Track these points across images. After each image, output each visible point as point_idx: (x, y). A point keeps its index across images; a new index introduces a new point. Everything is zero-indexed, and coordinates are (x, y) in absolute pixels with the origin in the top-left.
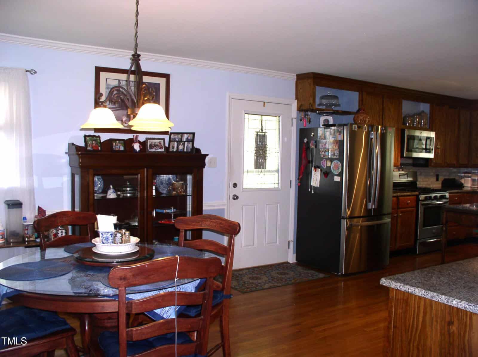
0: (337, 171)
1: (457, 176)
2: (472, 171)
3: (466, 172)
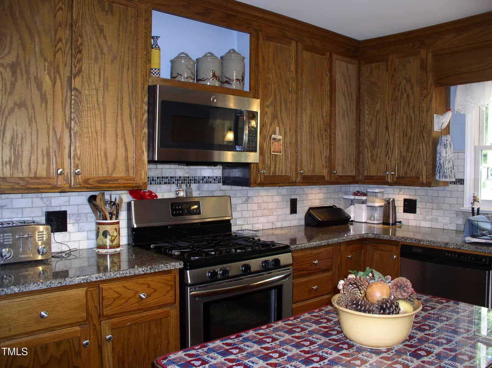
1: (342, 200)
2: (368, 191)
3: (358, 191)
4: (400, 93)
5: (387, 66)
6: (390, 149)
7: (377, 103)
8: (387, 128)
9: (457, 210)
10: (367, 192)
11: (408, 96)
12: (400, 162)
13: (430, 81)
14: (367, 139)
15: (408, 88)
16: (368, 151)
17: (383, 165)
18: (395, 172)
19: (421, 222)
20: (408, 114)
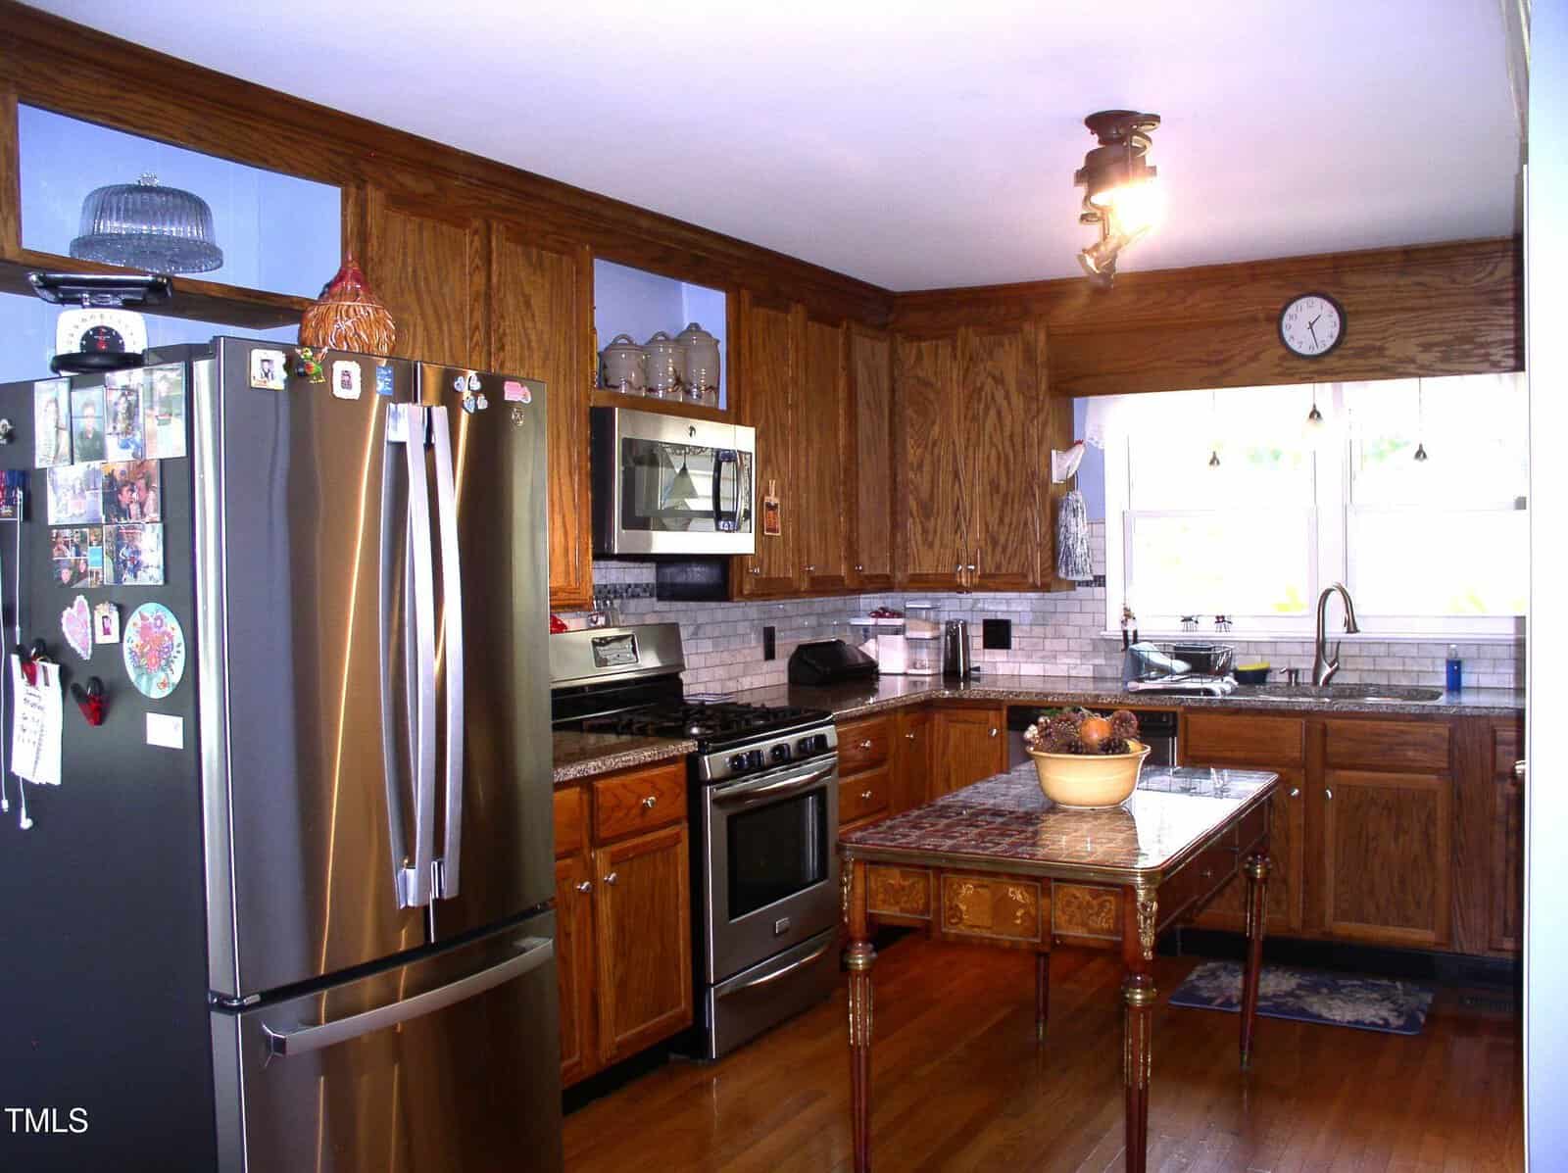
0: (162, 675)
1: (848, 628)
2: (908, 606)
3: (882, 608)
4: (982, 406)
5: (954, 348)
6: (965, 519)
7: (933, 423)
8: (956, 475)
9: (1094, 637)
10: (906, 609)
11: (999, 413)
12: (986, 544)
13: (1044, 387)
14: (911, 497)
15: (1000, 395)
16: (914, 523)
17: (948, 552)
18: (975, 565)
19: (1022, 665)
20: (1000, 448)
